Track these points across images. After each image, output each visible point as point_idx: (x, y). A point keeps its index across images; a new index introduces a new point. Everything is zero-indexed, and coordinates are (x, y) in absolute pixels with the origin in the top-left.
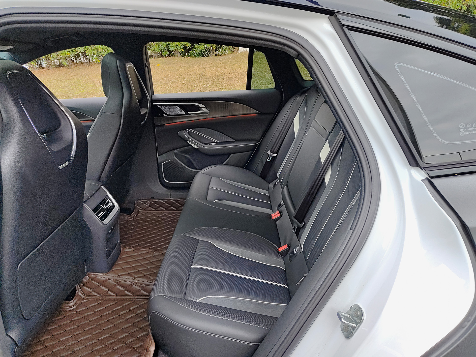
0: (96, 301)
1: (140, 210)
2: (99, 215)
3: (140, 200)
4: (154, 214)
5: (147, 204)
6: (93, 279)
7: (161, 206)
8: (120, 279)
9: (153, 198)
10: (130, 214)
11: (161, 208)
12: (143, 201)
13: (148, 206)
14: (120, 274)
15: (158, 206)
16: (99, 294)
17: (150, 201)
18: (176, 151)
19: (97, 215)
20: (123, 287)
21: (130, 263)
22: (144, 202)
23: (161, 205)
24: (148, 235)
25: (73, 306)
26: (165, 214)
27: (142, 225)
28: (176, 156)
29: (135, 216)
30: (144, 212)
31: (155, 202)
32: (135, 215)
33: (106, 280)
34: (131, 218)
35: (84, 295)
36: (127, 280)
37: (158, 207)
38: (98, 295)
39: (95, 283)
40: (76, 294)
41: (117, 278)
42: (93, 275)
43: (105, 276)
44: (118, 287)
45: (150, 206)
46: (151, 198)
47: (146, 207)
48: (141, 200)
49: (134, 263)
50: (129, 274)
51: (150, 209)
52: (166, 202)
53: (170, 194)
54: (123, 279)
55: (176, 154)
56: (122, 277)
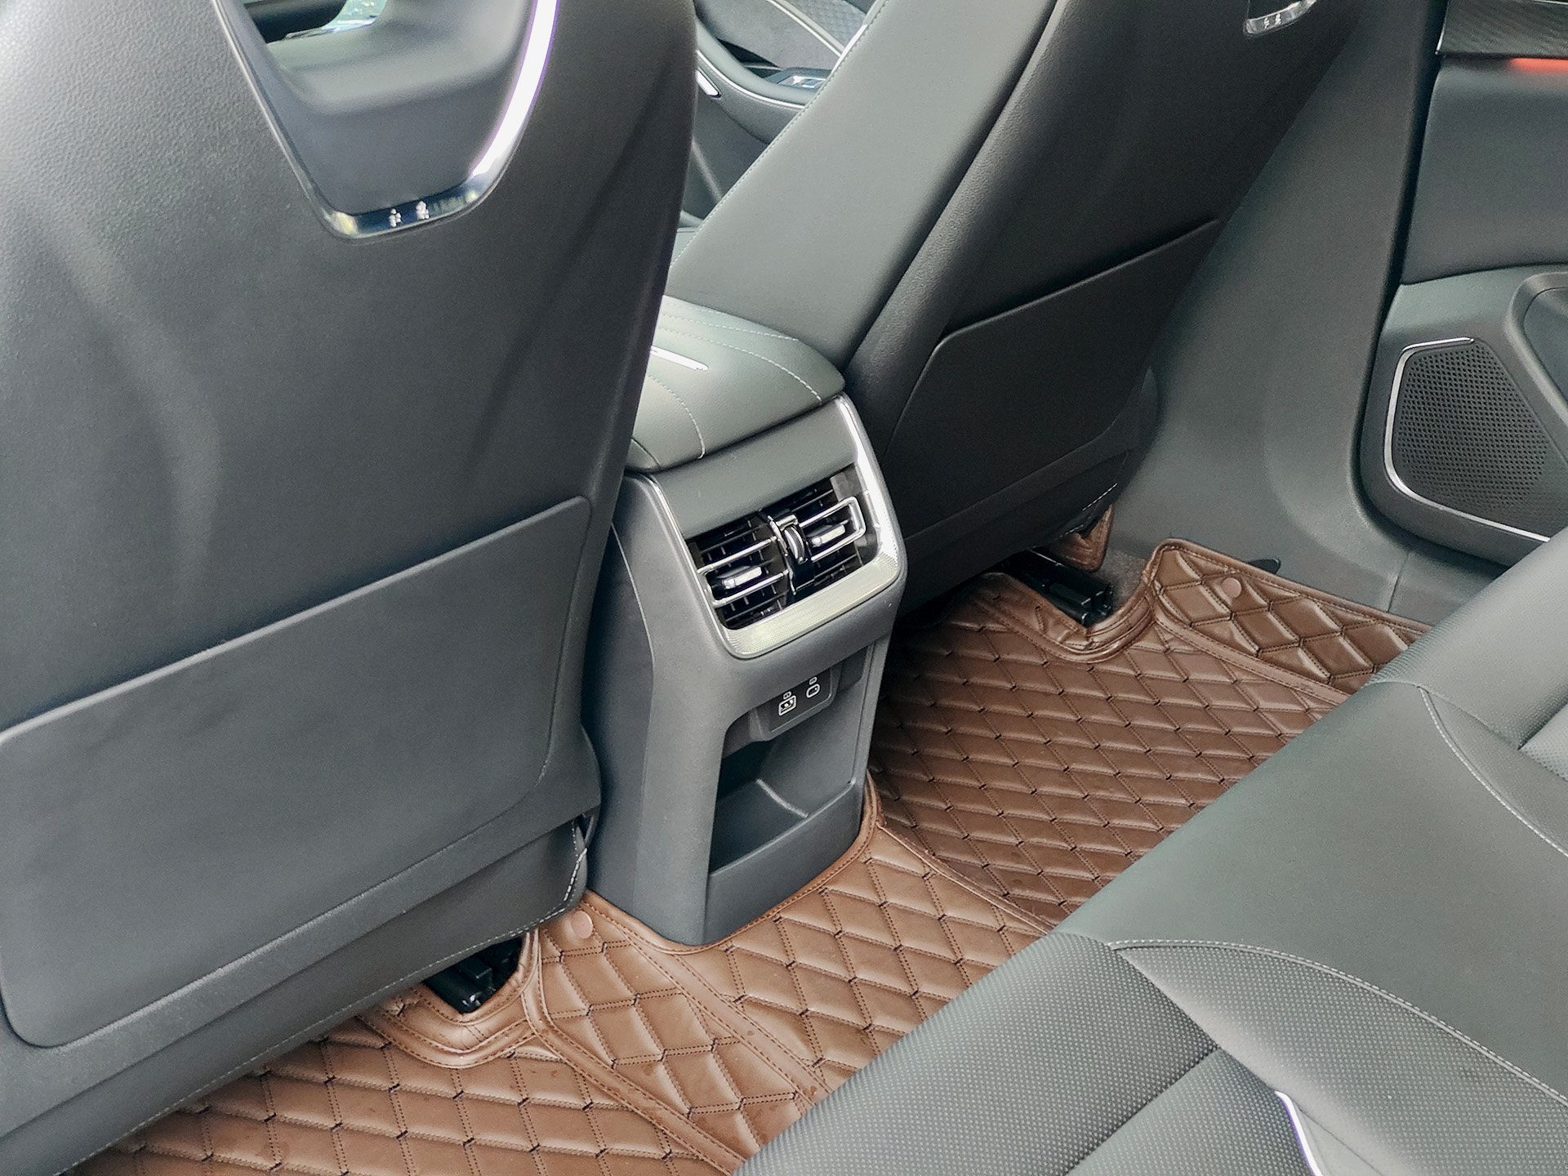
0: (579, 1078)
1: (1161, 618)
2: (729, 583)
3: (1179, 547)
4: (1238, 675)
5: (1218, 589)
6: (611, 947)
7: (1303, 642)
8: (737, 1020)
9: (1271, 566)
10: (1088, 624)
11: (1301, 653)
12: (1202, 563)
13: (1223, 610)
14: (752, 994)
15: (1289, 635)
16: (611, 1050)
17: (1241, 581)
18: (1536, 281)
19: (711, 577)
20: (738, 1082)
21: (851, 950)
22: (1207, 578)
23: (1309, 637)
24: (1112, 808)
25: (467, 1049)
26: (1312, 705)
27: (1120, 723)
28: (1521, 325)
29: (1115, 646)
30: (1177, 638)
31: (1275, 603)
32: (1112, 640)
33: (670, 993)
34: (1087, 648)
35: (544, 1018)
36: (771, 1050)
37: (1284, 644)
38: (603, 1053)
39: (612, 974)
40: (506, 990)
41: (724, 1010)
42: (619, 926)
43: (671, 965)
44: (712, 1063)
45: (1233, 615)
46: (1250, 563)
47: (1211, 614)
48: (1193, 556)
49: (874, 964)
50: (800, 1020)
51: (1226, 635)
52: (1346, 627)
53: (1392, 579)
54: (750, 1033)
55: (1527, 305)
56: (756, 1016)
